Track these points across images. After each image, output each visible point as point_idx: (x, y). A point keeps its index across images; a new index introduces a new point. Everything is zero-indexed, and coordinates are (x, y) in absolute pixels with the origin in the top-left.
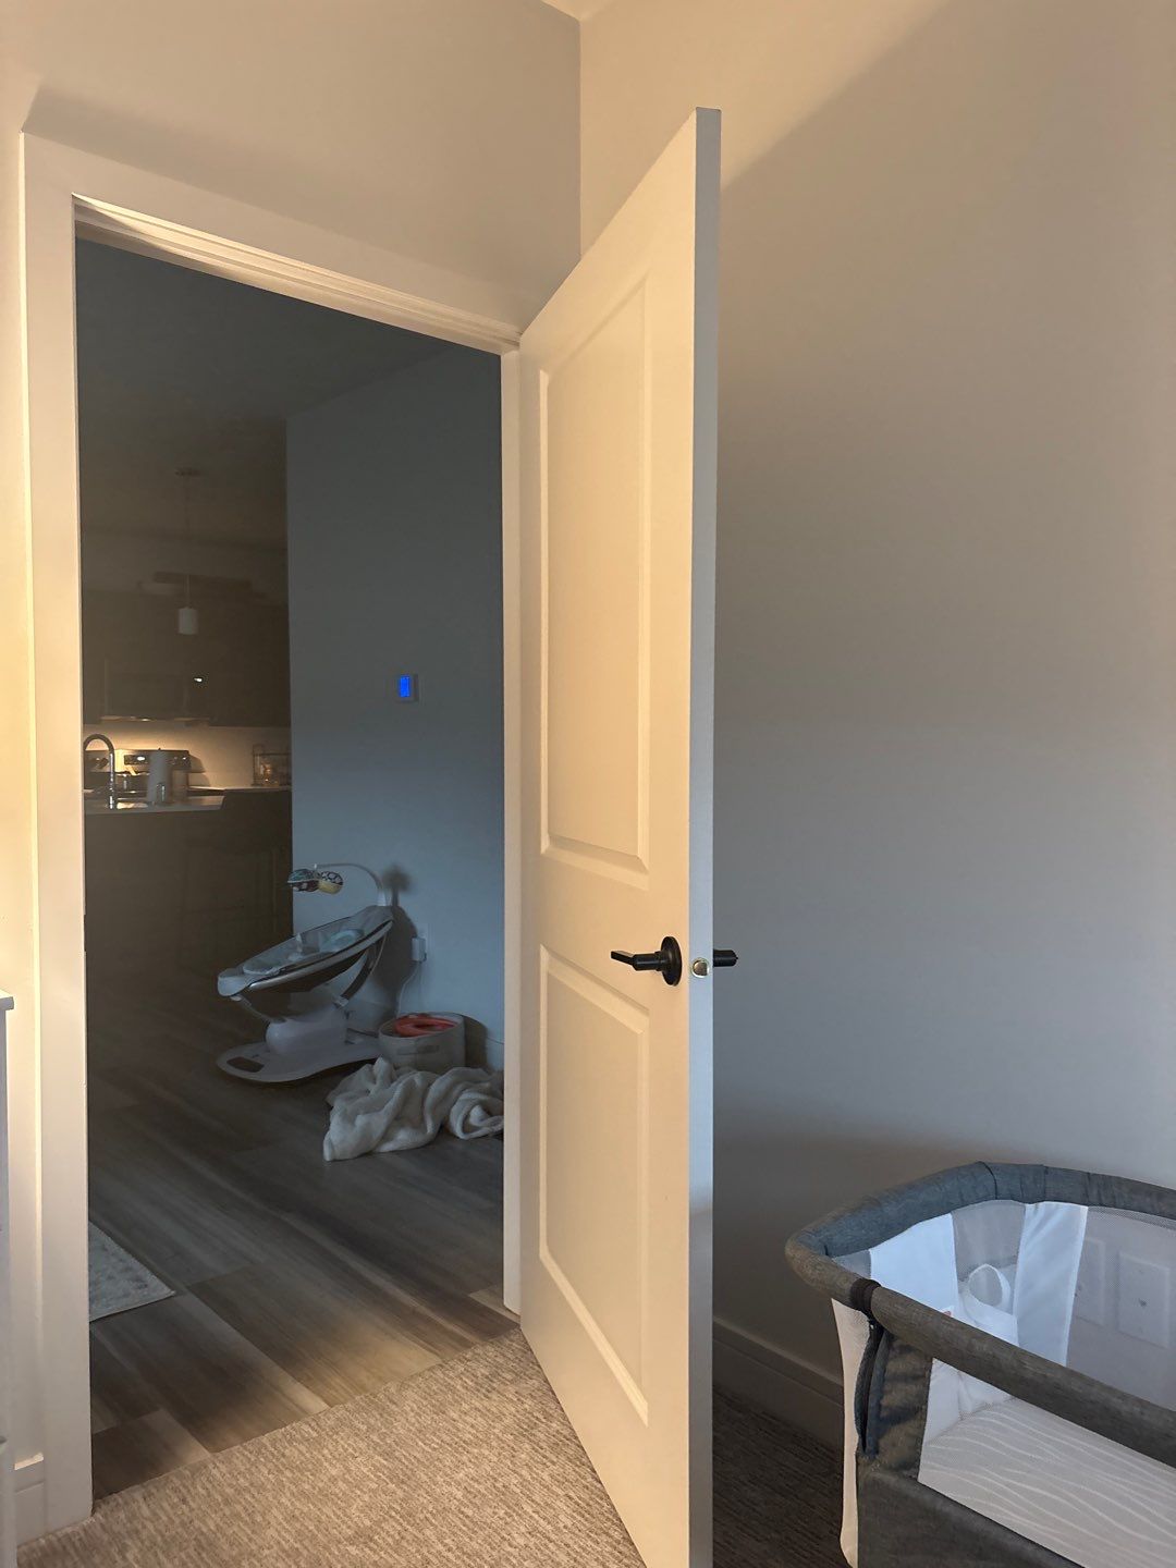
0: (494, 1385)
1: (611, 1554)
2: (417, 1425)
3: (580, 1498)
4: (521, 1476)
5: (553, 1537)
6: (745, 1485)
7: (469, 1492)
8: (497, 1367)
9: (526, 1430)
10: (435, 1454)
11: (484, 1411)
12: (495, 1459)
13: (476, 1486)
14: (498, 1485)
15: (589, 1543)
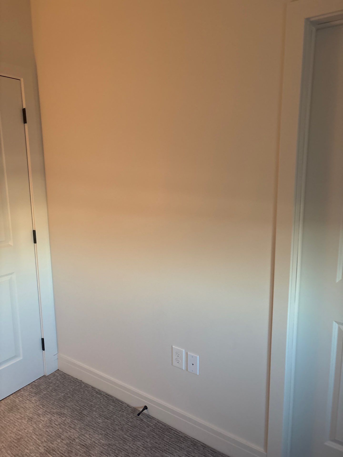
0: (28, 398)
1: (57, 447)
2: (3, 415)
3: (50, 431)
4: (33, 427)
5: (40, 445)
6: (97, 418)
7: (17, 435)
8: (30, 392)
9: (36, 412)
10: (8, 424)
11: (24, 407)
12: (26, 423)
13: (19, 432)
14: (26, 431)
15: (51, 445)
